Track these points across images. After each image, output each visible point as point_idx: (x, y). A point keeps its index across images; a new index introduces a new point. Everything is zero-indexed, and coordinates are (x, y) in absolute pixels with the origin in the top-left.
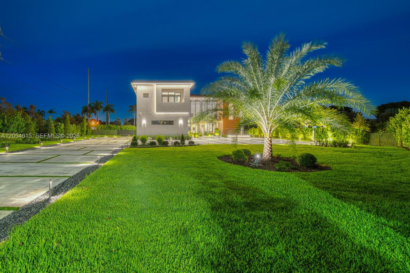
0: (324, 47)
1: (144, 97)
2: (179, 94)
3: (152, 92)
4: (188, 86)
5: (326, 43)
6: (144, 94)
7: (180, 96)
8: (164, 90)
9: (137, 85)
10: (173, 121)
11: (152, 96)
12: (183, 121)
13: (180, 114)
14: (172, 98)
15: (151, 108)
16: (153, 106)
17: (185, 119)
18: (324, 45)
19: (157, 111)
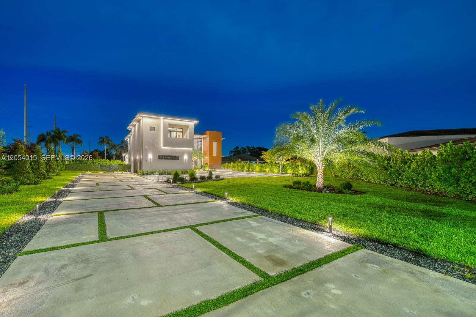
0: (363, 112)
1: (150, 131)
2: (181, 130)
3: (159, 125)
4: (192, 123)
5: (365, 110)
6: (150, 127)
7: (182, 132)
8: (171, 125)
9: (143, 117)
10: (178, 157)
11: (159, 130)
12: (188, 156)
13: (185, 150)
14: (175, 133)
15: (157, 142)
16: (160, 140)
17: (190, 154)
18: (364, 111)
19: (164, 146)
